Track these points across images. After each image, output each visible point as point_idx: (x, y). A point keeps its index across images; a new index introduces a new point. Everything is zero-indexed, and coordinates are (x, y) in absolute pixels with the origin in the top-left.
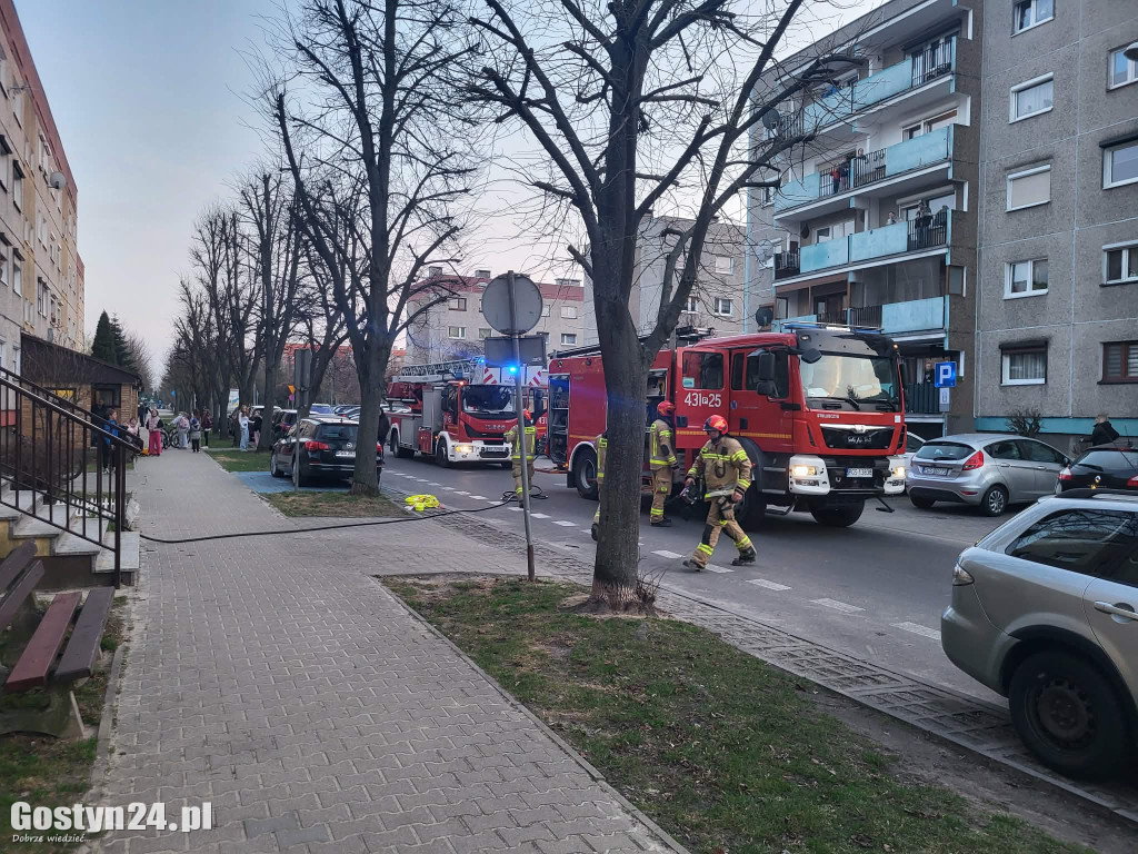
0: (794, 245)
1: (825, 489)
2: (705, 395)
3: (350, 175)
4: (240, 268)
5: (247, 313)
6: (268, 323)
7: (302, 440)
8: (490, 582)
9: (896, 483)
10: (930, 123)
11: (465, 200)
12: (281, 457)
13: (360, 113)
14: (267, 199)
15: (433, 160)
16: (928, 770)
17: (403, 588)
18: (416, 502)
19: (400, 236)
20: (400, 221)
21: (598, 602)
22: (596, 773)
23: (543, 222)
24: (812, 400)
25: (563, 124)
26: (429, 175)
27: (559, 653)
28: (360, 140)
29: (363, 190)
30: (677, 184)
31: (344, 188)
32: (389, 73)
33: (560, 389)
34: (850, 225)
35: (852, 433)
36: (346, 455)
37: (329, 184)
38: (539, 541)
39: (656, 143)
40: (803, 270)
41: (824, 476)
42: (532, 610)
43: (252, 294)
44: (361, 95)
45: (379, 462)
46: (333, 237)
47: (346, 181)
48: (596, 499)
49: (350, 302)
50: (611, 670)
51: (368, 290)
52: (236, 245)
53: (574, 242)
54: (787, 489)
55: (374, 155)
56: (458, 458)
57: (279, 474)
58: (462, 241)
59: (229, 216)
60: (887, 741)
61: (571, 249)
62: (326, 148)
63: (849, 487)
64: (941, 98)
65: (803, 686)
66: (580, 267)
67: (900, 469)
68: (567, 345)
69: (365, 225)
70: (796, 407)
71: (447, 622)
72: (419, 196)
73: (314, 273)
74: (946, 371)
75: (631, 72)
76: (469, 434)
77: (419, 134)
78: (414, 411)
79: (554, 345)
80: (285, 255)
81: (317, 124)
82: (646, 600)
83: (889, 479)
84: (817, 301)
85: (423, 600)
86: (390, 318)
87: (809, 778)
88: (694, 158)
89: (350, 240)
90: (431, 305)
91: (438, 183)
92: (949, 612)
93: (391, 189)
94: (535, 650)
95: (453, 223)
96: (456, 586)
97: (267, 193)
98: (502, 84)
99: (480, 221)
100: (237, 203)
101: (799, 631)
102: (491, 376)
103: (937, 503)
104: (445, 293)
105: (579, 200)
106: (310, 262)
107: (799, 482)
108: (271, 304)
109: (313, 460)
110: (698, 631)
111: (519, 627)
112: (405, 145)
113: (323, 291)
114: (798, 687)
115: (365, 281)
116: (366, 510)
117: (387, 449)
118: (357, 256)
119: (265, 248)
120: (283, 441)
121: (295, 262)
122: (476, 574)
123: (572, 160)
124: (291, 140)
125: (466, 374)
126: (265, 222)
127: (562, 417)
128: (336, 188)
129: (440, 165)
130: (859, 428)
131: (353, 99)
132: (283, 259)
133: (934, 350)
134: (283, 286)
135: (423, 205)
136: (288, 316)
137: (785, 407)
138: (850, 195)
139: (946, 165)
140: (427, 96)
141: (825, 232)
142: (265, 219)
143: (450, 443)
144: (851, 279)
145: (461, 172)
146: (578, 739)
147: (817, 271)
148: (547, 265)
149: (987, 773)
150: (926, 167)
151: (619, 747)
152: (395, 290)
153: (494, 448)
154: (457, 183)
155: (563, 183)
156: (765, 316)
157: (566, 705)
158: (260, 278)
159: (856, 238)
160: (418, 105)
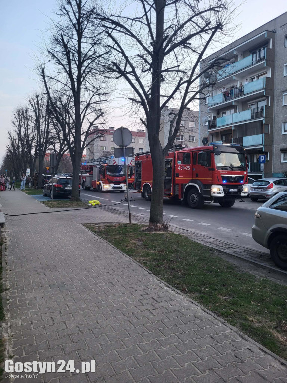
0: (214, 117)
1: (222, 195)
2: (185, 166)
3: (66, 95)
4: (29, 127)
5: (32, 142)
6: (39, 145)
7: (54, 184)
8: (117, 225)
9: (245, 193)
10: (258, 77)
11: (106, 104)
12: (47, 190)
13: (70, 75)
14: (38, 103)
15: (95, 90)
16: (246, 269)
17: (90, 227)
18: (92, 203)
19: (84, 116)
20: (84, 111)
21: (151, 229)
22: (150, 272)
23: (132, 111)
24: (218, 167)
25: (137, 79)
26: (94, 95)
27: (139, 243)
28: (70, 83)
29: (71, 100)
30: (174, 98)
31: (65, 99)
32: (79, 61)
33: (138, 166)
34: (233, 111)
35: (231, 177)
36: (69, 188)
37: (60, 98)
38: (133, 213)
39: (167, 85)
40: (217, 126)
41: (222, 191)
42: (131, 232)
43: (33, 136)
44: (70, 68)
45: (80, 191)
46: (62, 116)
47: (65, 97)
48: (150, 201)
49: (68, 137)
50: (155, 247)
51: (74, 134)
52: (27, 119)
53: (141, 117)
54: (211, 195)
55: (75, 88)
56: (105, 189)
57: (46, 196)
58: (105, 117)
59: (25, 109)
60: (235, 263)
61: (141, 119)
62: (59, 86)
63: (231, 194)
64: (261, 68)
65: (212, 250)
66: (144, 125)
67: (246, 189)
68: (140, 151)
69: (73, 112)
70: (213, 169)
71: (104, 236)
72: (90, 102)
73: (55, 128)
74: (262, 158)
75: (158, 64)
76: (109, 182)
77: (90, 81)
78: (90, 174)
79: (136, 151)
80: (44, 122)
81: (56, 78)
82: (166, 228)
83: (243, 192)
84: (222, 136)
85: (97, 230)
86: (82, 143)
87: (211, 272)
88: (178, 90)
89: (67, 117)
90: (95, 138)
91: (97, 98)
92: (254, 226)
93: (81, 100)
94: (131, 242)
95: (102, 111)
96: (106, 226)
97: (38, 101)
98: (118, 67)
99: (111, 110)
100: (28, 104)
101: (212, 236)
102: (115, 162)
103: (259, 200)
104: (100, 135)
105: (143, 104)
106: (54, 124)
107: (214, 193)
108: (40, 139)
109: (57, 190)
110: (181, 236)
111: (127, 237)
112: (85, 85)
113: (58, 134)
114: (211, 250)
115: (73, 131)
116: (76, 205)
117: (81, 187)
118: (70, 122)
119: (38, 119)
120: (47, 185)
121: (48, 124)
122: (113, 223)
123: (141, 91)
124: (47, 84)
125: (107, 162)
126: (37, 111)
127: (139, 175)
128: (62, 99)
129: (97, 92)
130: (233, 176)
131: (68, 69)
132: (44, 124)
133: (259, 151)
134: (44, 133)
135: (92, 105)
136: (46, 143)
137: (210, 169)
138: (232, 101)
139: (263, 91)
140: (92, 69)
141: (224, 113)
142: (37, 110)
143: (102, 184)
144: (233, 128)
145: (104, 94)
146: (145, 264)
147: (222, 126)
148: (133, 124)
149: (262, 270)
150: (257, 91)
151: (157, 266)
152: (83, 133)
153: (117, 186)
154: (103, 98)
155: (138, 98)
156: (205, 141)
157: (142, 256)
158: (36, 130)
159: (234, 115)
160: (89, 72)
